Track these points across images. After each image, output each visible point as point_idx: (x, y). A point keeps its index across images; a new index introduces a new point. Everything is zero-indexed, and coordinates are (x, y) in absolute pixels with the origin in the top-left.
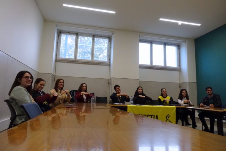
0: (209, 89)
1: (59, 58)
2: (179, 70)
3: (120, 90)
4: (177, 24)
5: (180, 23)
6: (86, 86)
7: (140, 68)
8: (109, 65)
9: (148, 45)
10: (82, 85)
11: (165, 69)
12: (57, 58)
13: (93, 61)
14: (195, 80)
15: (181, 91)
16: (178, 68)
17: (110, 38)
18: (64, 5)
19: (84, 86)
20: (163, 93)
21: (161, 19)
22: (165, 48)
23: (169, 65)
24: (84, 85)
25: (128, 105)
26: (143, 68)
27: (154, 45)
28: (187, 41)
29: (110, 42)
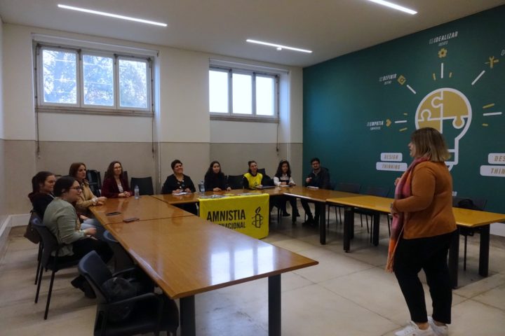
0: (315, 162)
1: (42, 104)
2: (276, 120)
3: (182, 169)
4: (275, 49)
5: (280, 47)
6: (121, 167)
7: (211, 119)
8: (153, 115)
9: (225, 75)
10: (112, 164)
11: (254, 119)
12: (39, 104)
13: (119, 108)
14: (300, 140)
15: (281, 164)
16: (275, 117)
17: (150, 61)
18: (60, 6)
19: (117, 168)
20: (252, 168)
21: (248, 41)
22: (254, 80)
23: (260, 112)
24: (117, 165)
25: (200, 200)
26: (216, 120)
27: (234, 75)
28: (290, 72)
29: (150, 69)
